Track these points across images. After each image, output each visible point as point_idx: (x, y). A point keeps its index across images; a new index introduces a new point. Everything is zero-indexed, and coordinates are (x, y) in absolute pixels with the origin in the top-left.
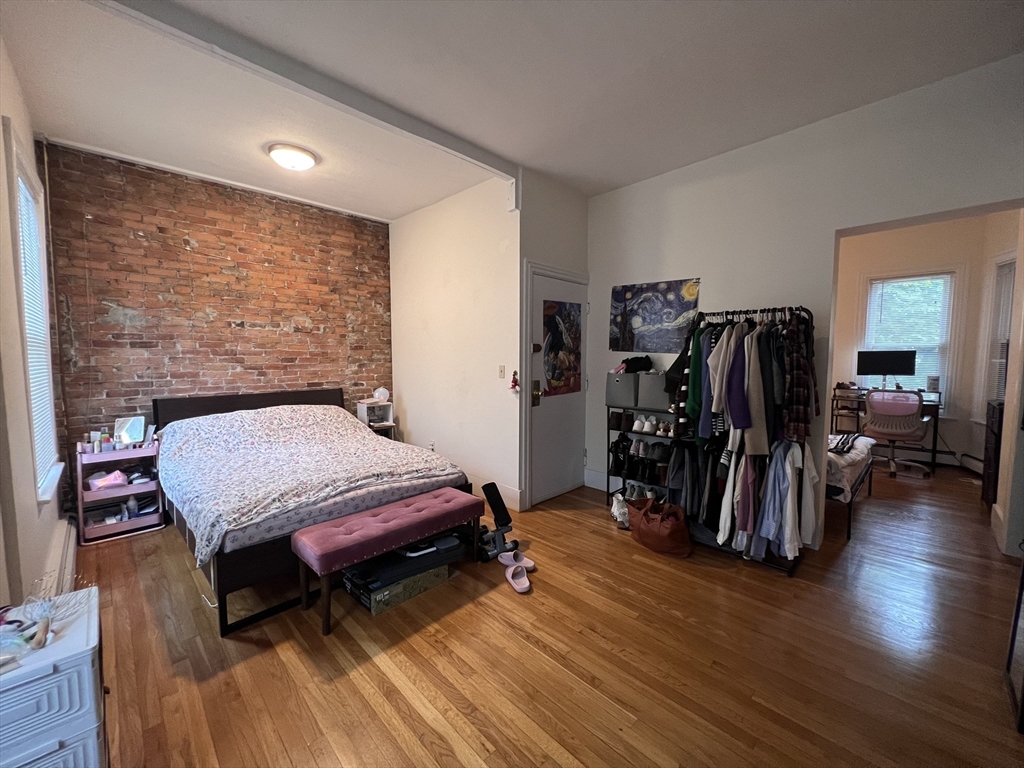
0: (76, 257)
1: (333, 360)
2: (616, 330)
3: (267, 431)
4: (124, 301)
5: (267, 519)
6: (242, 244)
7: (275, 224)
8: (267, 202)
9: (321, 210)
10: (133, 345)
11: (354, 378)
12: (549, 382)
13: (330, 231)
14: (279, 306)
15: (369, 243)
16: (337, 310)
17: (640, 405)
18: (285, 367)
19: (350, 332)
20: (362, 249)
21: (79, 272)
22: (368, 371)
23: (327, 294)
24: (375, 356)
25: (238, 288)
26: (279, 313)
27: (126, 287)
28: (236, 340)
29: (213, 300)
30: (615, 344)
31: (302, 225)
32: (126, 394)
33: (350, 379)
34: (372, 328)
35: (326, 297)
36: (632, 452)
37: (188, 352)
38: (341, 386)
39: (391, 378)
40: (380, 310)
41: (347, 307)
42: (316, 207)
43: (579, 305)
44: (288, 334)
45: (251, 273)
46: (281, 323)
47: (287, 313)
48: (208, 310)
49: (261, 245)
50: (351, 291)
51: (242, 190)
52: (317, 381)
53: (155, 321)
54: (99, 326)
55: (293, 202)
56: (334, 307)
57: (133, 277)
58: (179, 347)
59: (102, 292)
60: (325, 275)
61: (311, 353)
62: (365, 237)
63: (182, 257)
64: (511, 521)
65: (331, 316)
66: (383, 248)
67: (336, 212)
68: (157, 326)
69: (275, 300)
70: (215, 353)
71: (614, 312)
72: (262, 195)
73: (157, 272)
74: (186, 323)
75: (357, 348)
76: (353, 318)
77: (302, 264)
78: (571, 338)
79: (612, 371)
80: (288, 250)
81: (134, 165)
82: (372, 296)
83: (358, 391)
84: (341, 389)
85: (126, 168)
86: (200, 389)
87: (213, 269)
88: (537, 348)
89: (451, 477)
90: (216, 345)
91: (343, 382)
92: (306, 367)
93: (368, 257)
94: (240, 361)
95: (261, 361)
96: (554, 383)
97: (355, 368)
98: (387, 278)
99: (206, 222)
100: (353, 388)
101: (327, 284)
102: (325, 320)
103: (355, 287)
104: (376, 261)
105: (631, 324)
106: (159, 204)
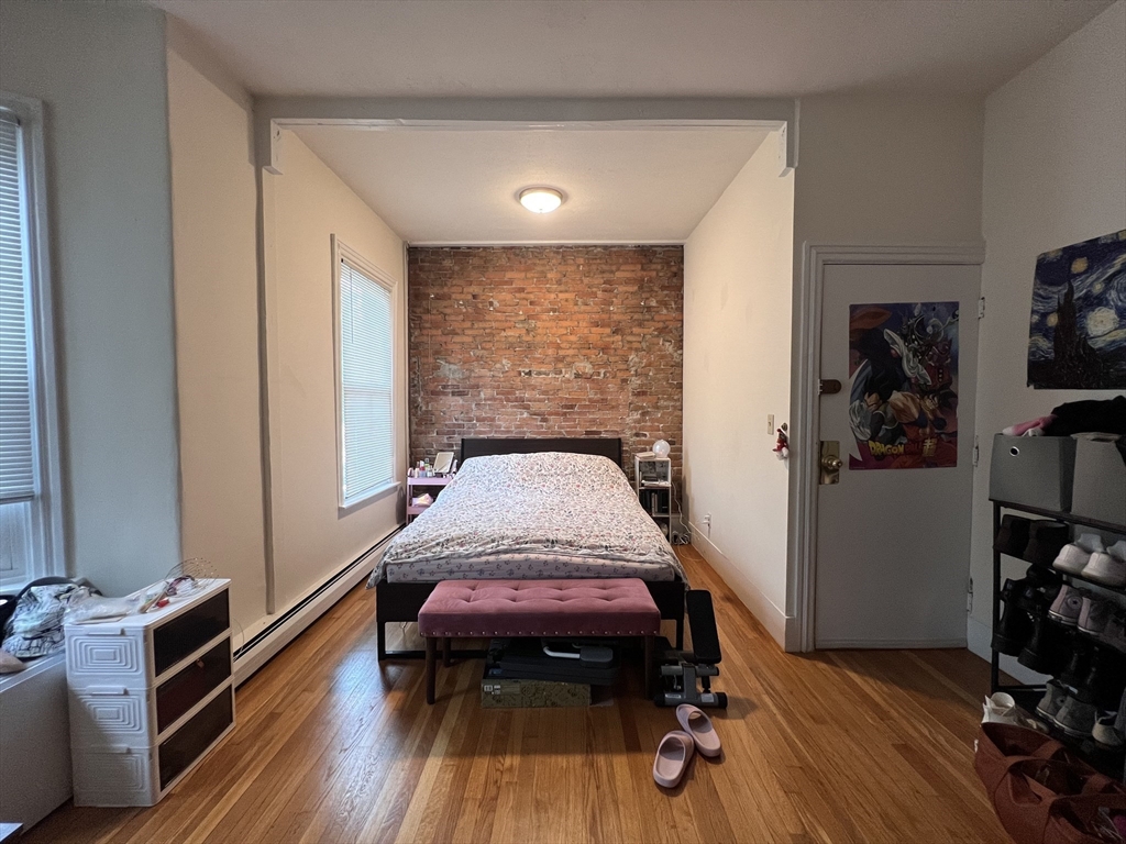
0: (425, 328)
1: (613, 407)
2: (1045, 344)
3: (525, 476)
4: (449, 358)
5: (420, 561)
6: (532, 296)
7: (561, 272)
8: (555, 252)
9: (605, 247)
10: (453, 394)
11: (635, 428)
12: (862, 446)
13: (614, 268)
14: (561, 353)
15: (658, 271)
16: (620, 352)
17: (1075, 510)
18: (565, 414)
19: (632, 375)
20: (650, 281)
21: (425, 339)
22: (652, 420)
23: (609, 336)
24: (662, 403)
25: (528, 339)
26: (560, 360)
27: (450, 347)
28: (524, 388)
29: (507, 352)
30: (1041, 374)
31: (586, 268)
32: (448, 433)
33: (631, 428)
34: (658, 370)
35: (607, 339)
36: (1054, 612)
37: (489, 399)
38: (620, 436)
39: (681, 429)
40: (669, 348)
41: (631, 349)
42: (600, 246)
43: (955, 305)
44: (569, 381)
45: (539, 324)
46: (563, 370)
47: (569, 359)
48: (504, 361)
49: (548, 295)
50: (636, 330)
51: (535, 247)
52: (595, 429)
53: (467, 373)
54: (434, 380)
55: (578, 246)
56: (615, 350)
57: (457, 339)
58: (482, 396)
59: (437, 353)
60: (608, 316)
61: (590, 400)
62: (654, 266)
63: (487, 317)
64: (719, 660)
65: (612, 359)
66: (675, 275)
67: (622, 246)
68: (468, 378)
69: (558, 347)
70: (508, 400)
71: (1041, 307)
72: (551, 246)
73: (470, 332)
74: (489, 374)
75: (640, 393)
76: (636, 360)
77: (583, 308)
78: (928, 368)
79: (1008, 431)
80: (570, 296)
81: (459, 248)
82: (660, 333)
83: (640, 443)
84: (620, 439)
85: (456, 252)
86: (496, 432)
87: (508, 324)
88: (831, 387)
89: (647, 566)
90: (508, 393)
91: (623, 431)
92: (585, 414)
93: (656, 289)
94: (527, 408)
95: (544, 407)
96: (877, 447)
97: (637, 416)
98: (681, 309)
99: (506, 283)
100: (634, 439)
101: (609, 326)
102: (606, 364)
103: (640, 325)
104: (665, 292)
105: (1083, 328)
106: (474, 275)
